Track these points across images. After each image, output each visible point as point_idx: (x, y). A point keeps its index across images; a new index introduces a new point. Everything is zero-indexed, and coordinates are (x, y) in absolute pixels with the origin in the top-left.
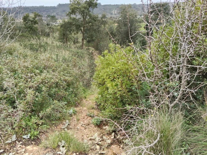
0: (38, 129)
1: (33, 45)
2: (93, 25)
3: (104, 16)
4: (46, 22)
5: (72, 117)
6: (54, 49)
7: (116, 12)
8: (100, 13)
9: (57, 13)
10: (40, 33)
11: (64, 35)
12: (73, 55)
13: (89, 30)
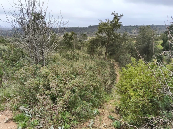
0: (69, 123)
1: (69, 55)
2: (115, 42)
3: (125, 35)
4: (79, 39)
5: (95, 117)
6: (84, 59)
7: (135, 31)
8: (122, 32)
9: (87, 32)
10: (74, 47)
11: (92, 48)
12: (97, 64)
13: (112, 45)
